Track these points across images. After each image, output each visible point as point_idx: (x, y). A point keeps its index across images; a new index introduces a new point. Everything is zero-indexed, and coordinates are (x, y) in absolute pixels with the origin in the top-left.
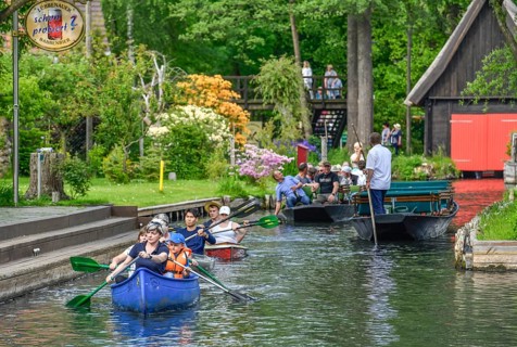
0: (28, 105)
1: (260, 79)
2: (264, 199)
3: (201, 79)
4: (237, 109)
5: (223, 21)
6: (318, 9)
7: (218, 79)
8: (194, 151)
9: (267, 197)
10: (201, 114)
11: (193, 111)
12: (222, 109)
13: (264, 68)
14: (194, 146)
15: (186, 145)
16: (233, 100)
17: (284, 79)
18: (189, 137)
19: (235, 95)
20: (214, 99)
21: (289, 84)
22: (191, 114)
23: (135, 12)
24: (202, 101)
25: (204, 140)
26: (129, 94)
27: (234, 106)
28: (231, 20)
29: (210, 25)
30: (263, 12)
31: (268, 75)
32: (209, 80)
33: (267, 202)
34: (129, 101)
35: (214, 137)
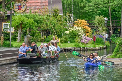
0: (31, 25)
1: (95, 21)
2: (85, 48)
3: (80, 20)
4: (88, 27)
5: (91, 8)
6: (114, 5)
7: (84, 21)
8: (74, 37)
9: (85, 47)
10: (77, 28)
11: (76, 28)
12: (84, 27)
13: (96, 18)
14: (75, 35)
15: (73, 35)
16: (87, 25)
17: (100, 21)
18: (73, 33)
19: (88, 24)
20: (82, 25)
21: (102, 22)
22: (75, 28)
23: (74, 5)
24: (80, 25)
25: (77, 34)
26: (55, 23)
27: (87, 27)
28: (93, 7)
29: (88, 8)
30: (101, 5)
31: (97, 20)
32: (82, 21)
33: (85, 49)
34: (55, 25)
35: (80, 34)
